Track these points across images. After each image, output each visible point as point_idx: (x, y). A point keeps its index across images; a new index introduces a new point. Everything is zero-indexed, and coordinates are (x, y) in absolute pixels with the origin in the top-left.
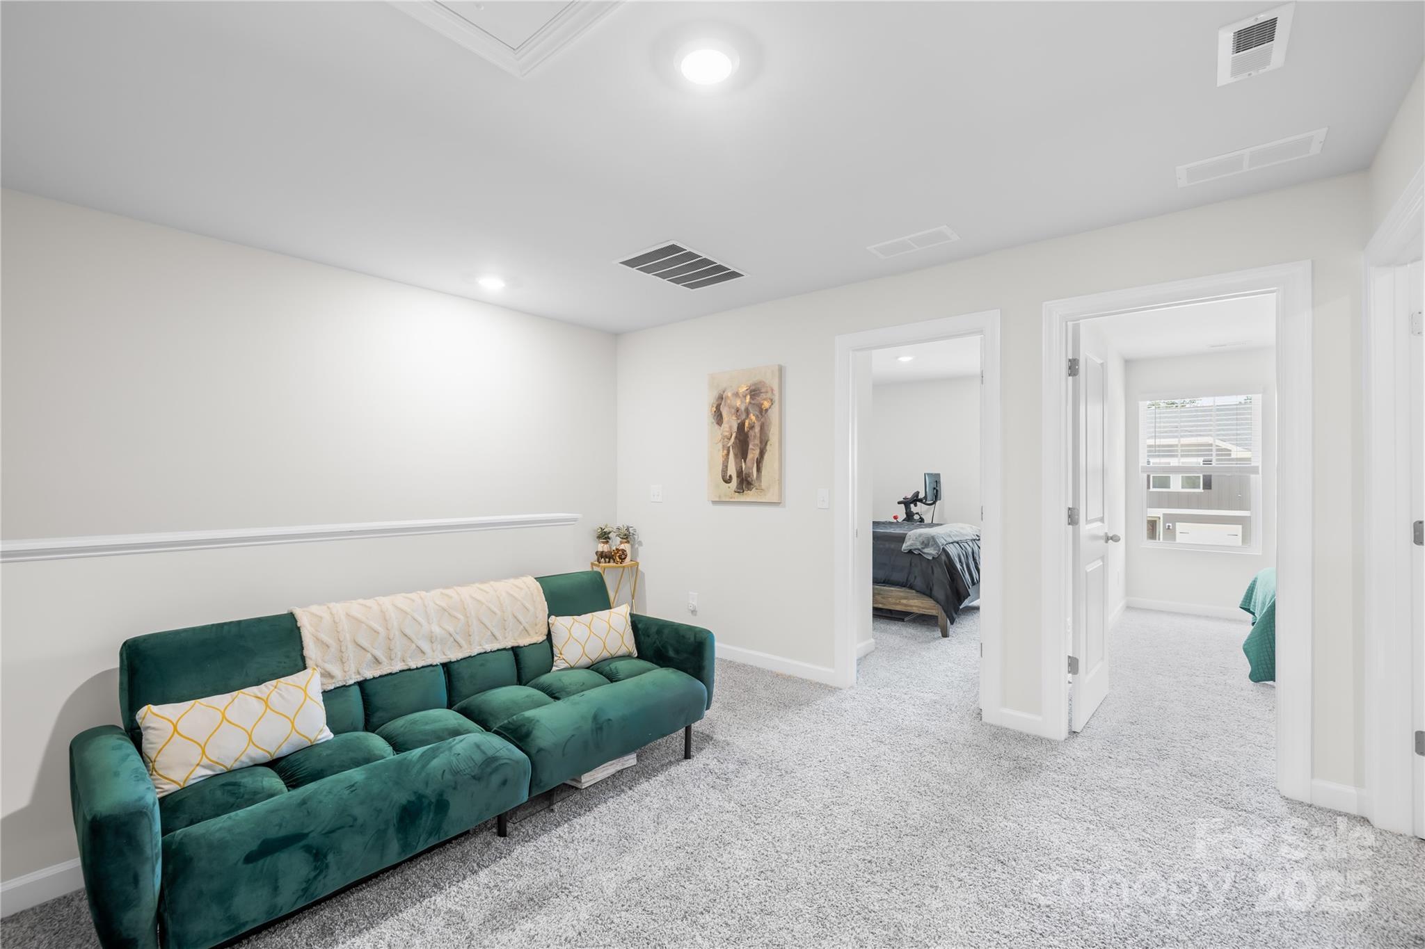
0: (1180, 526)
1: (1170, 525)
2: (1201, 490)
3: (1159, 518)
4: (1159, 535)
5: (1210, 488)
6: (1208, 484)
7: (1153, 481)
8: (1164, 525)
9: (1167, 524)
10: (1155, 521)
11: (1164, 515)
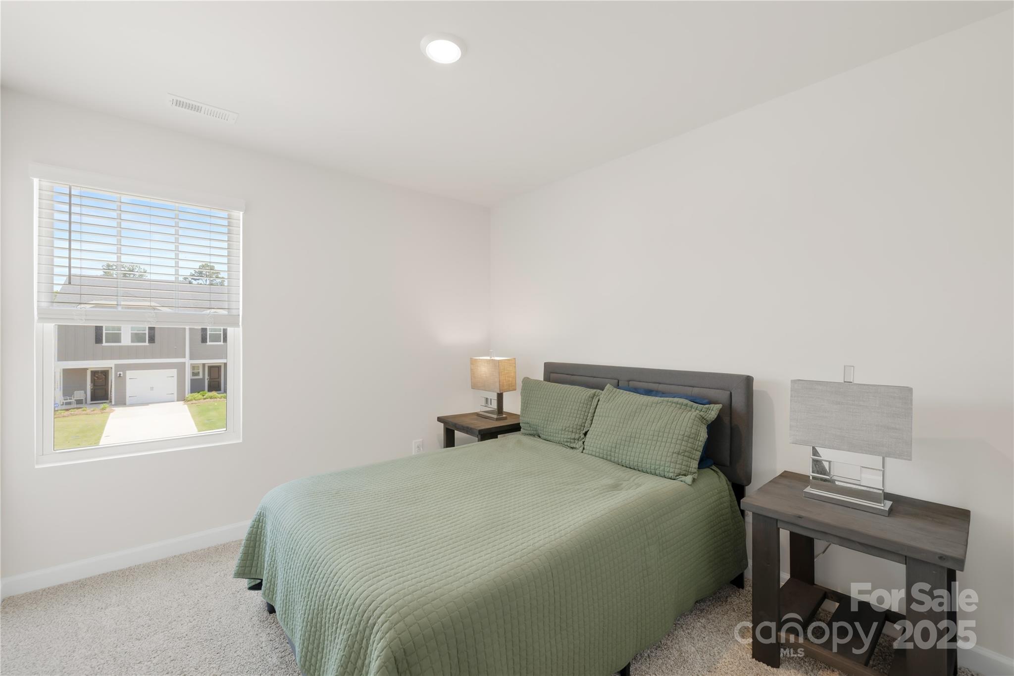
0: (129, 374)
1: (121, 373)
2: (147, 344)
3: (112, 368)
4: (111, 382)
5: (154, 342)
6: (152, 339)
7: (106, 337)
8: (116, 374)
9: (119, 373)
10: (108, 371)
11: (116, 365)
